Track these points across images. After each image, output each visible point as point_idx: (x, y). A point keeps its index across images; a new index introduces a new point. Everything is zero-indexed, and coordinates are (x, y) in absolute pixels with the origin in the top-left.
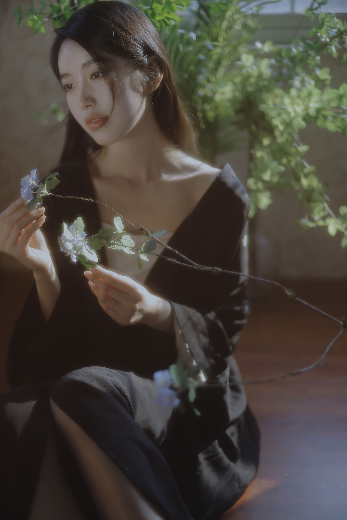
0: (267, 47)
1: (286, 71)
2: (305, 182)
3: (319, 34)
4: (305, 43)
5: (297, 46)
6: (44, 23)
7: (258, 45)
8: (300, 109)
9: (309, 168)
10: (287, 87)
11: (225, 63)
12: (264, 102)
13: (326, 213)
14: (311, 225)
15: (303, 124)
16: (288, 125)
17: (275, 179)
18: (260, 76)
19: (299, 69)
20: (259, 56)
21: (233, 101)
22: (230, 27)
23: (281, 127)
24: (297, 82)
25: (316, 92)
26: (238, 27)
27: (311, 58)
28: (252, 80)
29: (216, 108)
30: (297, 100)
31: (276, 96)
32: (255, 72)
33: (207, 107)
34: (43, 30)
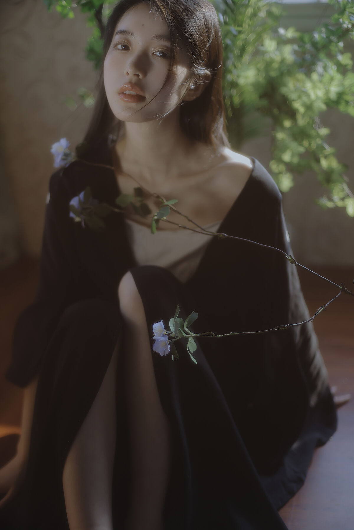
0: (290, 34)
1: (309, 57)
2: (324, 163)
3: (341, 20)
4: (327, 29)
5: (320, 32)
6: (73, 9)
7: (282, 31)
8: (320, 93)
9: (328, 150)
10: (309, 72)
11: (250, 49)
12: (285, 85)
13: (345, 193)
14: (330, 205)
15: (323, 107)
16: (309, 107)
17: (296, 160)
18: (283, 61)
19: (322, 55)
20: (282, 42)
21: (256, 85)
22: (254, 15)
23: (302, 110)
24: (319, 68)
25: (338, 77)
26: (262, 14)
27: (333, 44)
28: (275, 65)
29: (241, 94)
30: (319, 85)
31: (298, 80)
32: (277, 58)
33: (234, 92)
34: (71, 15)
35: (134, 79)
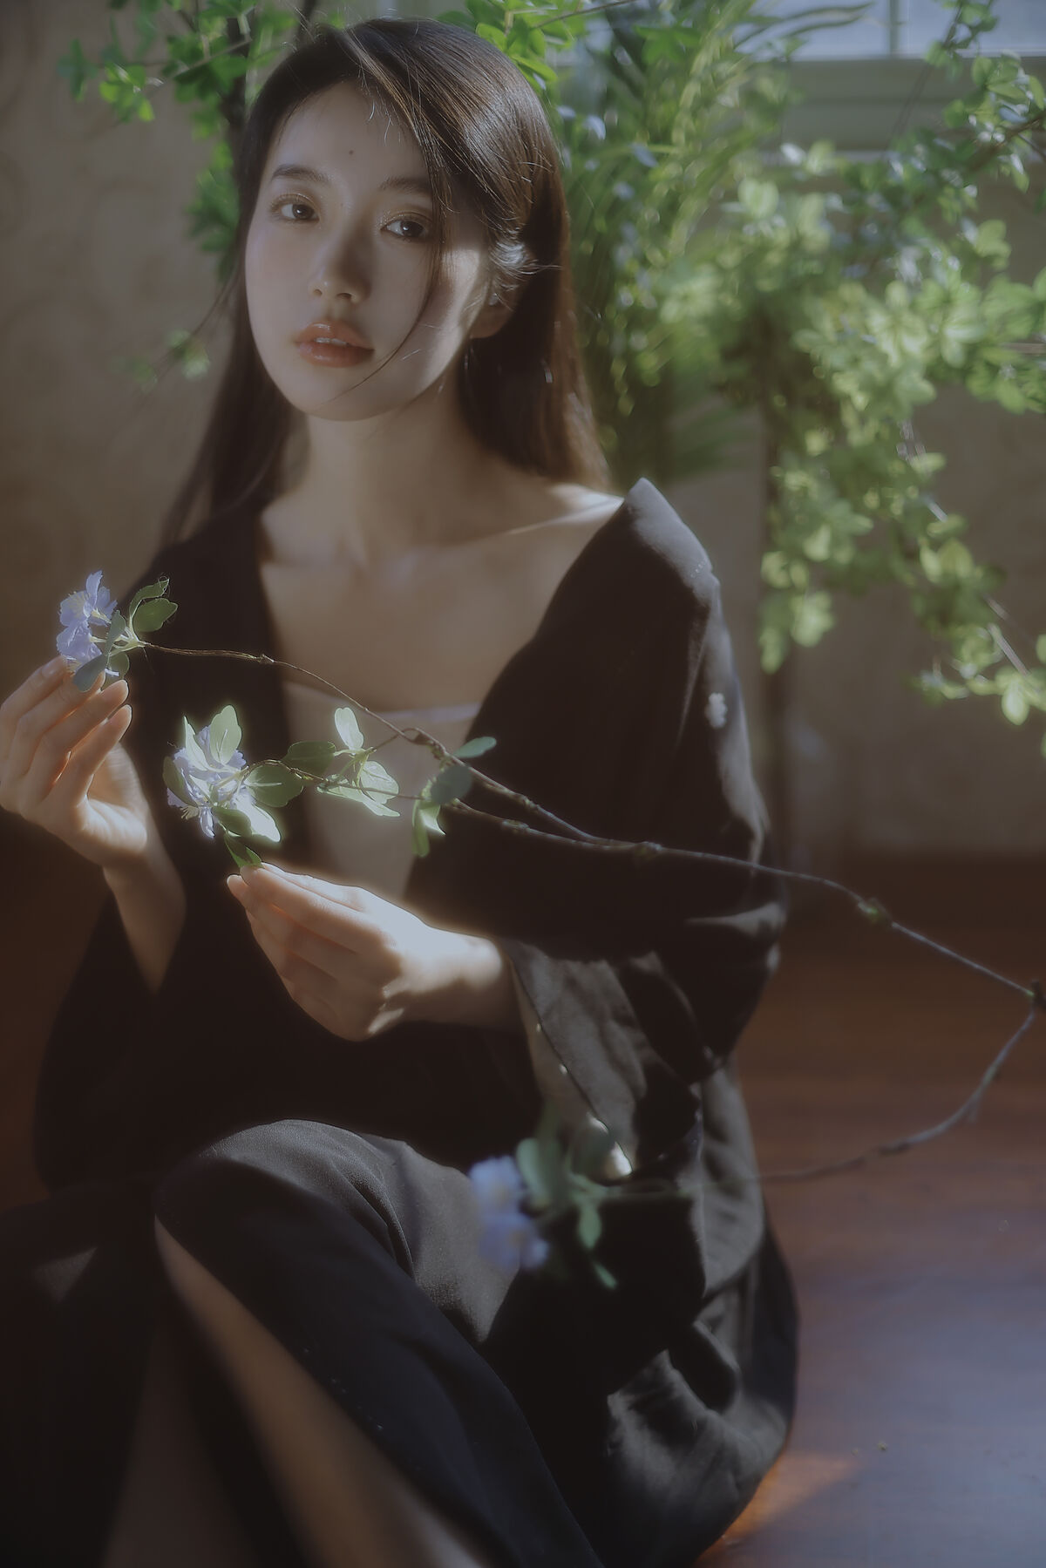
0: (818, 161)
1: (875, 231)
2: (932, 563)
3: (973, 120)
4: (931, 146)
5: (906, 156)
6: (150, 93)
7: (792, 153)
8: (916, 345)
9: (944, 522)
10: (877, 280)
11: (692, 207)
12: (808, 324)
13: (996, 656)
14: (951, 691)
15: (927, 389)
16: (882, 392)
17: (844, 556)
18: (796, 246)
19: (913, 225)
20: (792, 185)
21: (717, 321)
22: (705, 101)
23: (860, 400)
24: (907, 265)
25: (965, 293)
26: (729, 98)
27: (949, 191)
28: (774, 259)
29: (666, 343)
30: (908, 318)
31: (846, 306)
32: (780, 235)
33: (640, 341)
34: (146, 113)
35: (338, 308)
